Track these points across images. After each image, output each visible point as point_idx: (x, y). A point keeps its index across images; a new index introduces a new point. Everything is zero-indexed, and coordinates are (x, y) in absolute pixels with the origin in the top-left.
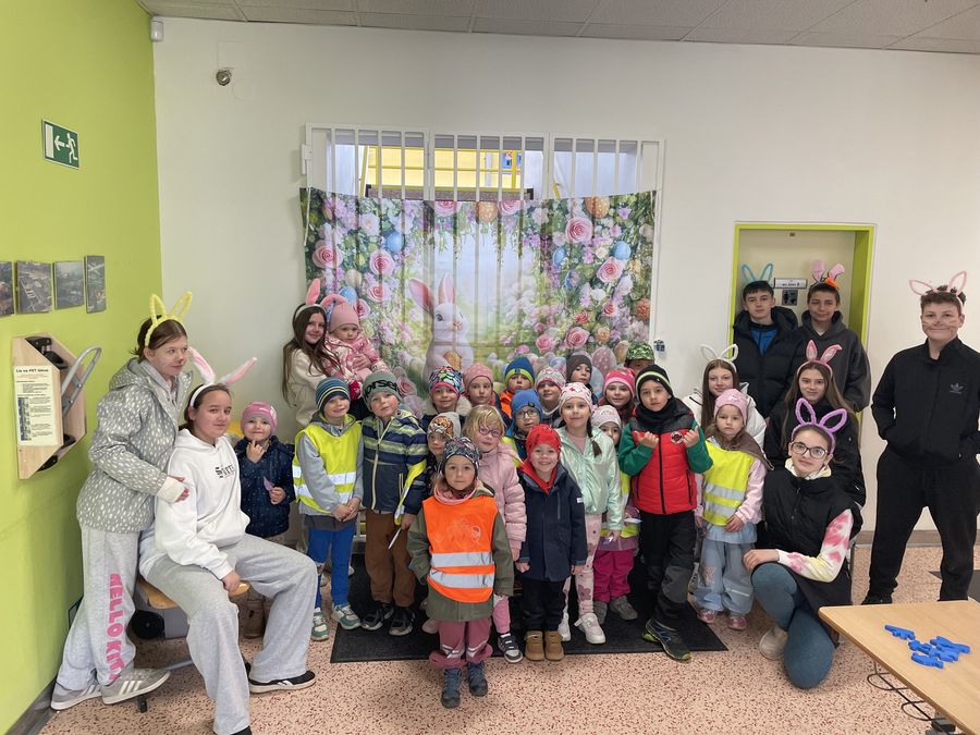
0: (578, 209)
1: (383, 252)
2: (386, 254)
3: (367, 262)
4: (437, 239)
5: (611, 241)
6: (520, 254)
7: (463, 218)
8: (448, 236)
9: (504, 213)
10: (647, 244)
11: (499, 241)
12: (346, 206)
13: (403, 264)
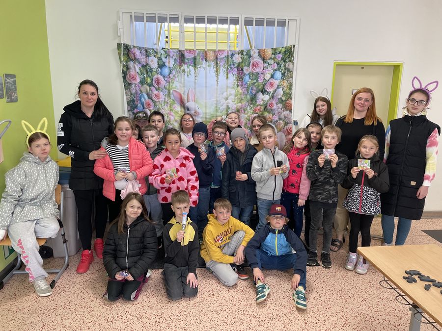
0: (256, 55)
1: (160, 76)
2: (161, 77)
3: (152, 81)
4: (186, 69)
5: (272, 71)
6: (227, 78)
7: (199, 59)
8: (192, 68)
9: (219, 57)
10: (290, 72)
11: (217, 71)
12: (141, 52)
13: (170, 82)
